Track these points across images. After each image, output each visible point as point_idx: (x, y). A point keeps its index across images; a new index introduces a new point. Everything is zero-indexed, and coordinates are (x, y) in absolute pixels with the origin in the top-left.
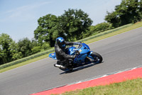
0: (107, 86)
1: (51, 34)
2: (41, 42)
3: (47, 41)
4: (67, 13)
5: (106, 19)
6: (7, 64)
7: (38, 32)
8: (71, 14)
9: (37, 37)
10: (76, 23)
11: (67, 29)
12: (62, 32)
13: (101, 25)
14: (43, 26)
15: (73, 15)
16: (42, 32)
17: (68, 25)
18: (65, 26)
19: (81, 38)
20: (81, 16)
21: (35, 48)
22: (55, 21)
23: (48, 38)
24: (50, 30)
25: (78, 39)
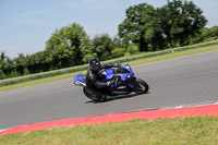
1: (143, 33)
2: (127, 43)
3: (135, 41)
4: (170, 4)
6: (75, 67)
7: (125, 28)
8: (176, 7)
9: (121, 35)
10: (182, 21)
11: (167, 28)
12: (160, 32)
14: (133, 20)
15: (180, 9)
16: (130, 28)
17: (170, 22)
18: (166, 23)
19: (187, 44)
20: (191, 12)
21: (116, 50)
22: (151, 14)
23: (138, 38)
24: (141, 27)
25: (182, 44)
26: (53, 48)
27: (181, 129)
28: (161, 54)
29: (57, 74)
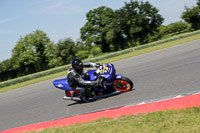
0: (182, 111)
1: (104, 34)
2: (90, 45)
3: (97, 43)
4: (127, 6)
5: (184, 17)
6: (41, 73)
7: (86, 31)
8: (133, 8)
9: (84, 38)
10: (140, 21)
11: (127, 29)
12: (120, 33)
13: (175, 25)
14: (93, 23)
15: (137, 10)
16: (91, 31)
17: (129, 22)
18: (125, 24)
19: (147, 42)
20: (148, 12)
21: (80, 53)
22: (110, 16)
23: (100, 40)
24: (103, 29)
25: (142, 42)
26: (18, 56)
27: (144, 125)
28: (123, 53)
29: (25, 80)
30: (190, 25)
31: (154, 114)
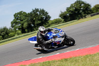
0: (59, 60)
1: (23, 24)
2: (16, 30)
3: (19, 29)
4: (34, 11)
5: (60, 16)
7: (14, 23)
8: (36, 12)
9: (12, 26)
10: (40, 18)
11: (33, 22)
12: (30, 24)
13: (56, 20)
14: (17, 19)
15: (38, 13)
16: (16, 23)
17: (35, 19)
20: (43, 14)
21: (11, 33)
22: (26, 16)
23: (21, 27)
24: (22, 22)
28: (32, 34)
30: (63, 20)
31: (46, 62)
